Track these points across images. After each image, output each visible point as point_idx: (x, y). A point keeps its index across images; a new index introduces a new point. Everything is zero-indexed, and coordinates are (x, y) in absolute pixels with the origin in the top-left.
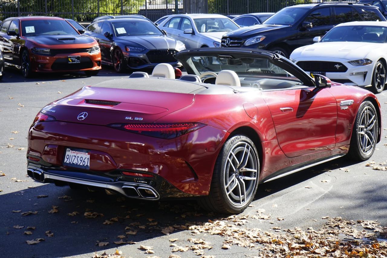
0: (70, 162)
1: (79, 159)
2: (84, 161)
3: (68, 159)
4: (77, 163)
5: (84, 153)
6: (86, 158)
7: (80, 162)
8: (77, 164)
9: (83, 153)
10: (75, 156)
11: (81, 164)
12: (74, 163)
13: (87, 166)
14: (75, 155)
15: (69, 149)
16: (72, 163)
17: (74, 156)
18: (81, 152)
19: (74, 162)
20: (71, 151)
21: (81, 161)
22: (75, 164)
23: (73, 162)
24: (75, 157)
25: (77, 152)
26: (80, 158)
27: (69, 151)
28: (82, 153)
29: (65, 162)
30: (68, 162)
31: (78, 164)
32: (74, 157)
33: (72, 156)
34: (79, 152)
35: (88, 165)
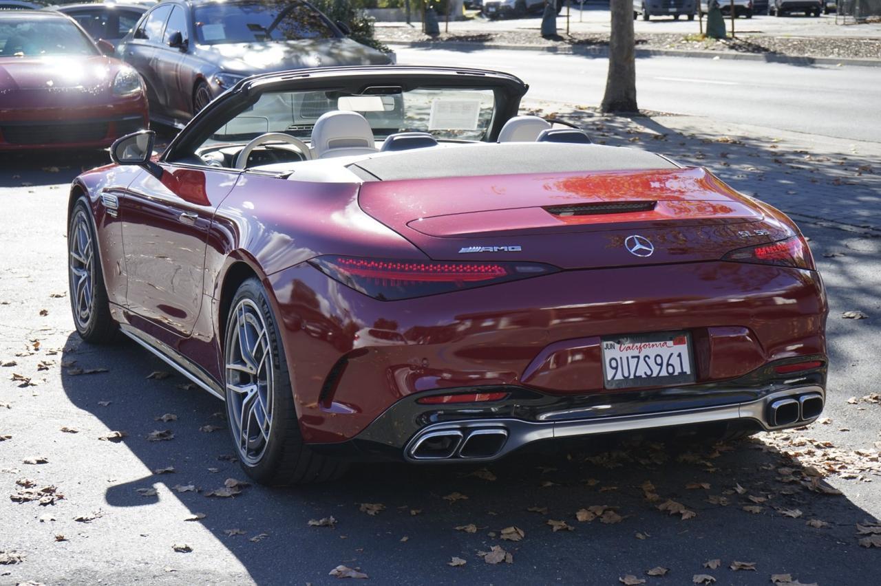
0: (626, 375)
1: (651, 362)
2: (668, 365)
3: (616, 368)
4: (649, 373)
5: (662, 343)
6: (672, 354)
7: (656, 369)
8: (649, 377)
9: (658, 343)
10: (638, 357)
11: (664, 373)
12: (641, 376)
13: (683, 373)
14: (636, 353)
15: (609, 343)
16: (632, 377)
17: (633, 357)
18: (651, 344)
19: (640, 373)
20: (617, 346)
21: (661, 365)
22: (644, 376)
23: (637, 375)
24: (637, 359)
25: (638, 345)
26: (652, 358)
27: (612, 347)
28: (654, 343)
29: (609, 378)
30: (619, 376)
31: (654, 375)
32: (633, 362)
33: (628, 358)
34: (643, 344)
35: (684, 370)
